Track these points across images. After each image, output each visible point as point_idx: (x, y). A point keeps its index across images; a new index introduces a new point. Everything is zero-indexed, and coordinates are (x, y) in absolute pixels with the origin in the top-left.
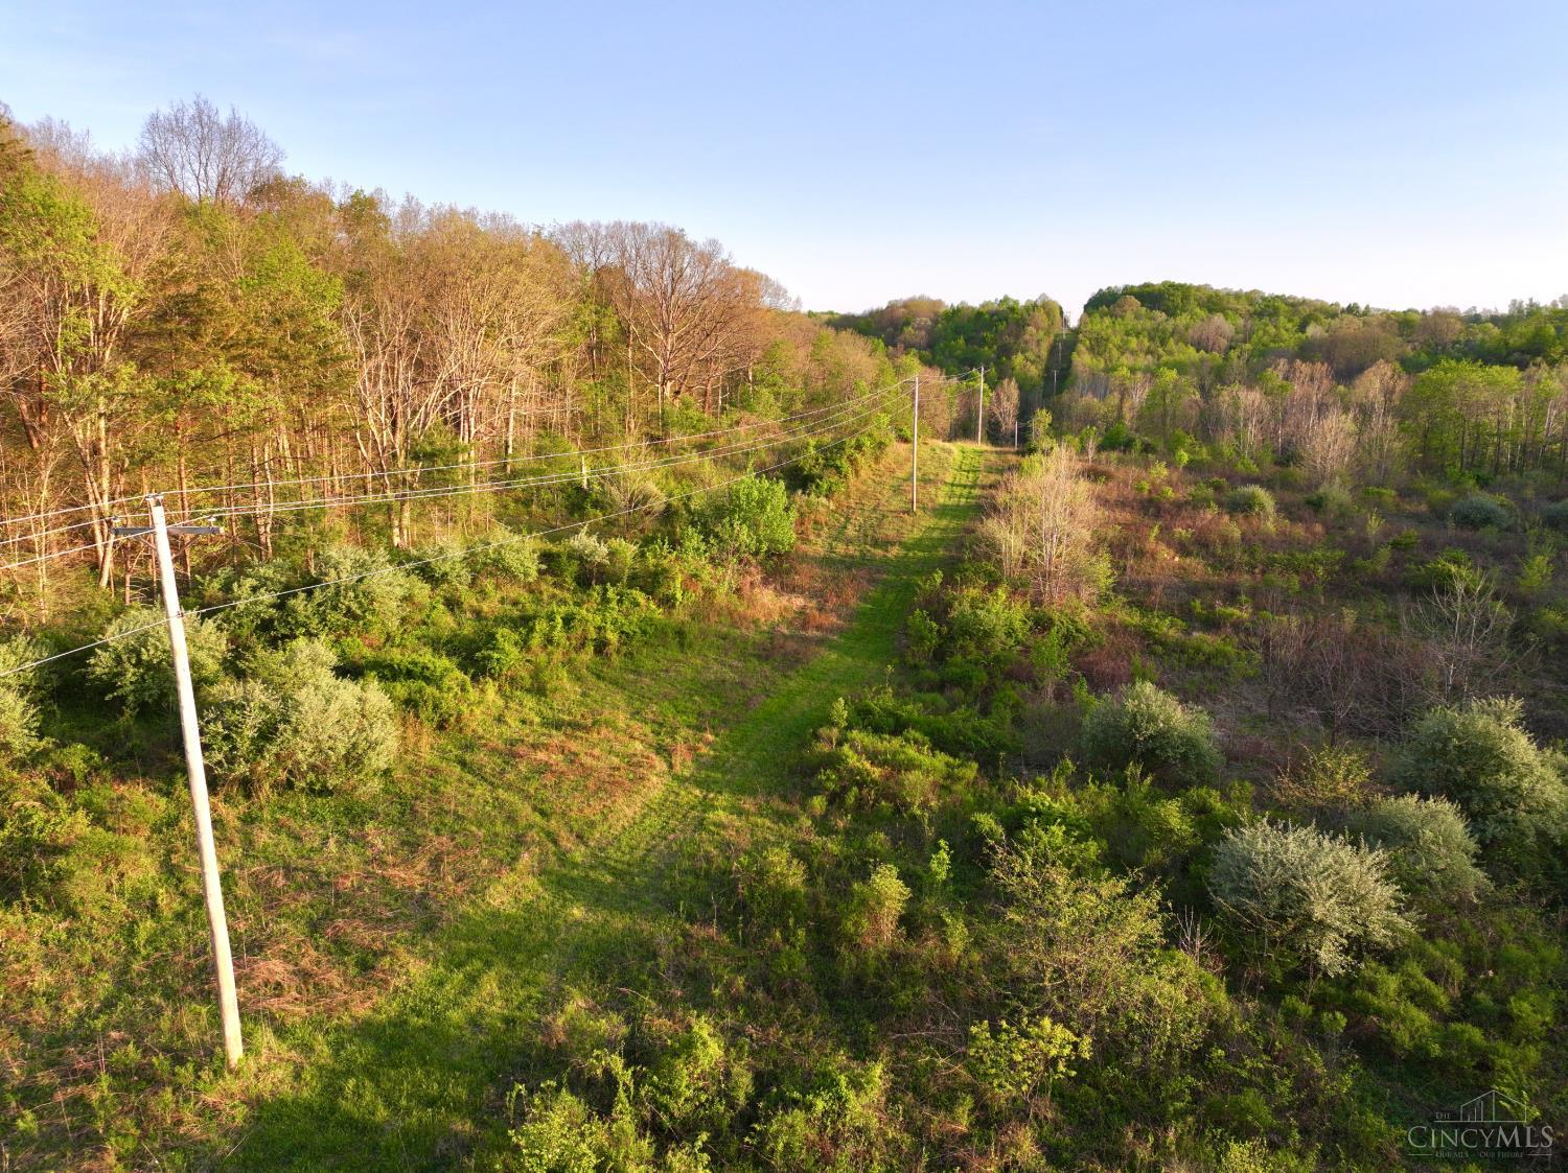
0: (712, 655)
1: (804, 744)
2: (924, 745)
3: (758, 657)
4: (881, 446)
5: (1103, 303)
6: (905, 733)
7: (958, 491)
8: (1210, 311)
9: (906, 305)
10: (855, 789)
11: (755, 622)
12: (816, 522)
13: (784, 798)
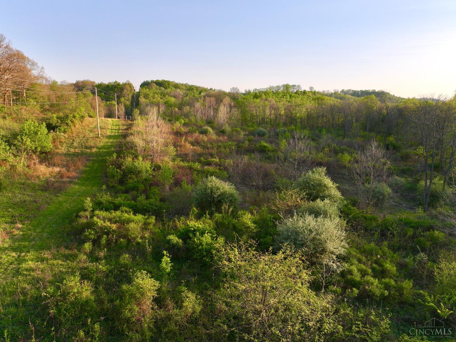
0: (17, 192)
1: (72, 221)
2: (130, 213)
3: (42, 190)
4: (83, 117)
5: (145, 85)
6: (120, 209)
7: (114, 131)
8: (175, 88)
9: (82, 82)
10: (105, 236)
11: (38, 177)
12: (60, 142)
13: (67, 248)
